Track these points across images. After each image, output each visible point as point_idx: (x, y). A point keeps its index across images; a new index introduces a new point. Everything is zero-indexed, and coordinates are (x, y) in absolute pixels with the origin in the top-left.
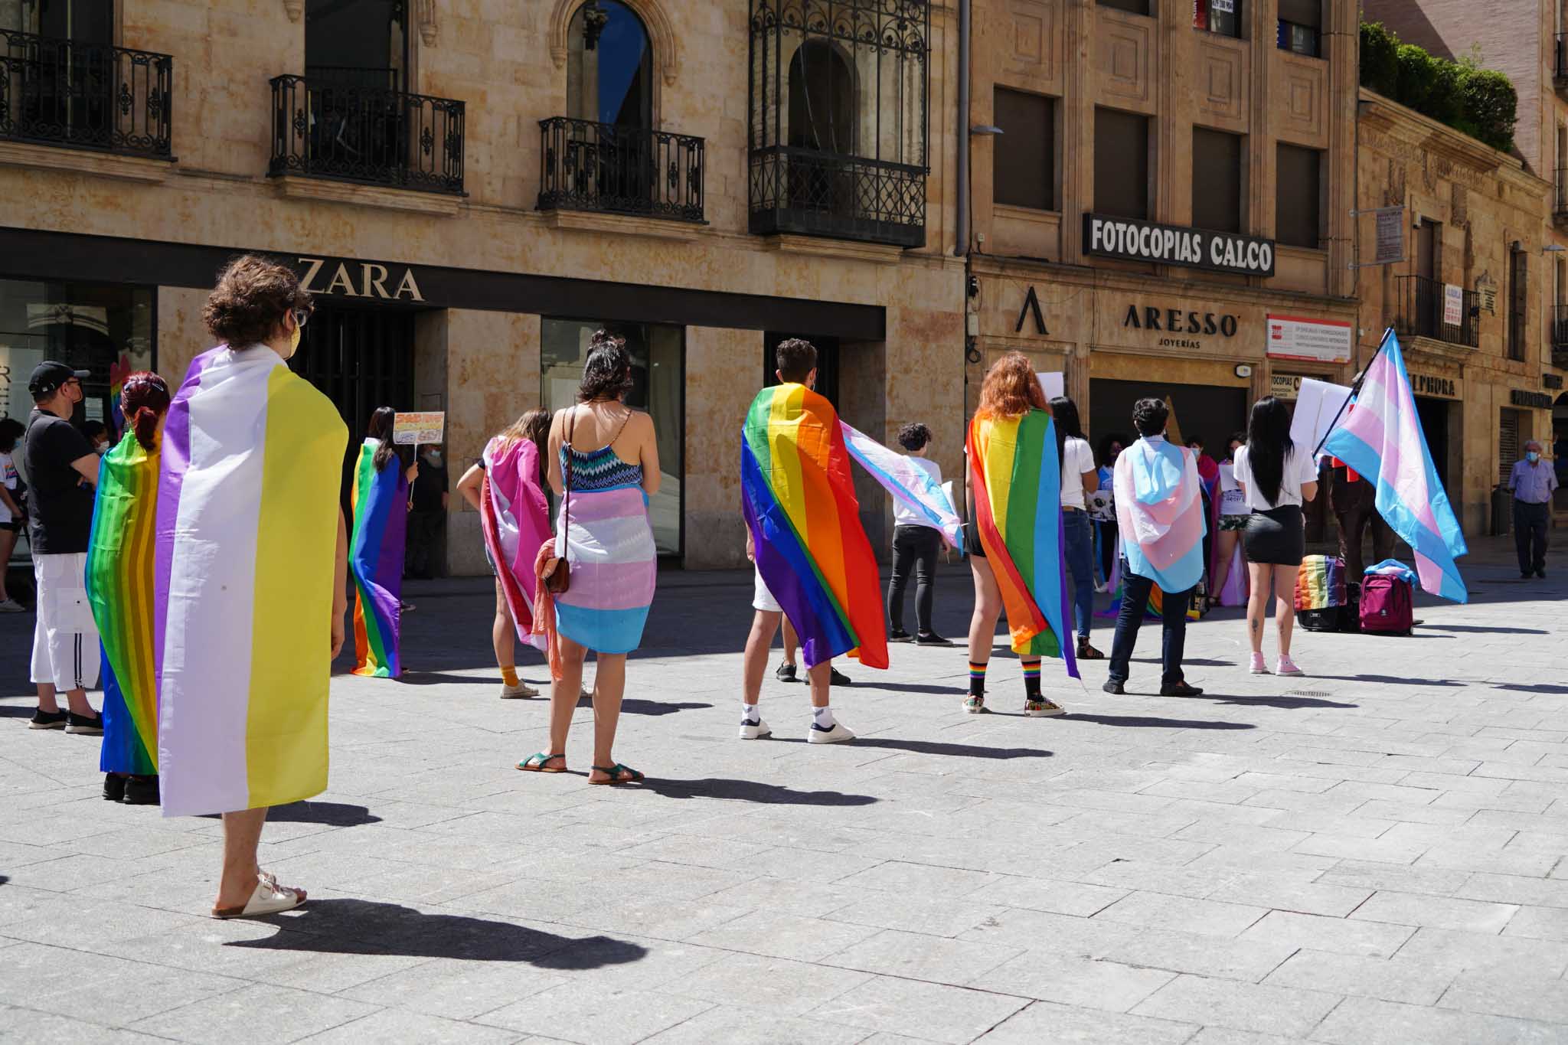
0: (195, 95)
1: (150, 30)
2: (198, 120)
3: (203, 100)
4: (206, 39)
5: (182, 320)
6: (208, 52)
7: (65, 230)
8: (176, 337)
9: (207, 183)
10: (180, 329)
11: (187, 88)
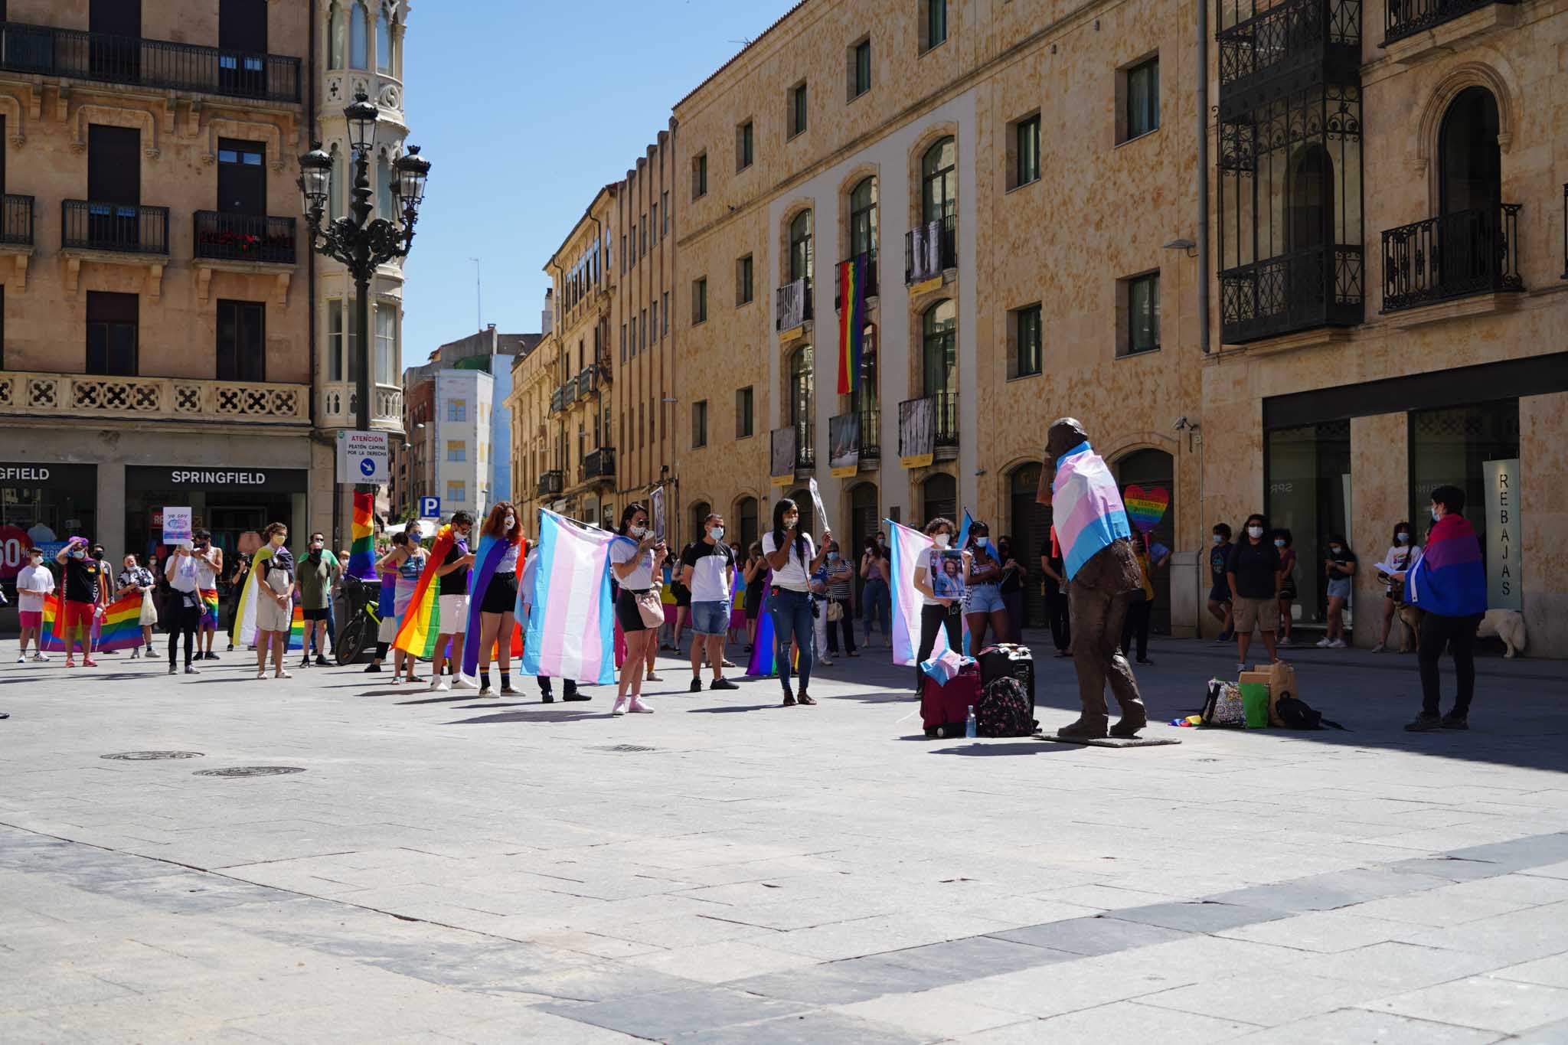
0: (1546, 221)
1: (1517, 179)
2: (1547, 243)
3: (1550, 225)
4: (1551, 171)
5: (1534, 424)
6: (1553, 181)
7: (1466, 364)
8: (1531, 440)
9: (1548, 299)
10: (1533, 433)
11: (1540, 218)
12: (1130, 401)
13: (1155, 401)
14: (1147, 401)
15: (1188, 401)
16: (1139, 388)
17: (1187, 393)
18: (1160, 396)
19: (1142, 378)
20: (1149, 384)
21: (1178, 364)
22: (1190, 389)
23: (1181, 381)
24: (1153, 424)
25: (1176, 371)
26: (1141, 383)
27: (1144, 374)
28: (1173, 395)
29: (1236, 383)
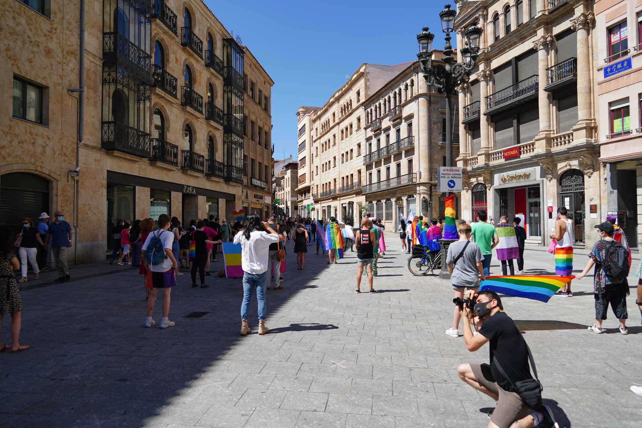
12: (25, 145)
13: (44, 152)
14: (39, 150)
15: (66, 158)
16: (33, 141)
17: (65, 155)
18: (48, 150)
19: (35, 137)
20: (40, 141)
21: (60, 139)
22: (68, 154)
23: (62, 148)
24: (42, 162)
25: (59, 142)
26: (34, 139)
27: (37, 135)
28: (57, 153)
29: (95, 160)
